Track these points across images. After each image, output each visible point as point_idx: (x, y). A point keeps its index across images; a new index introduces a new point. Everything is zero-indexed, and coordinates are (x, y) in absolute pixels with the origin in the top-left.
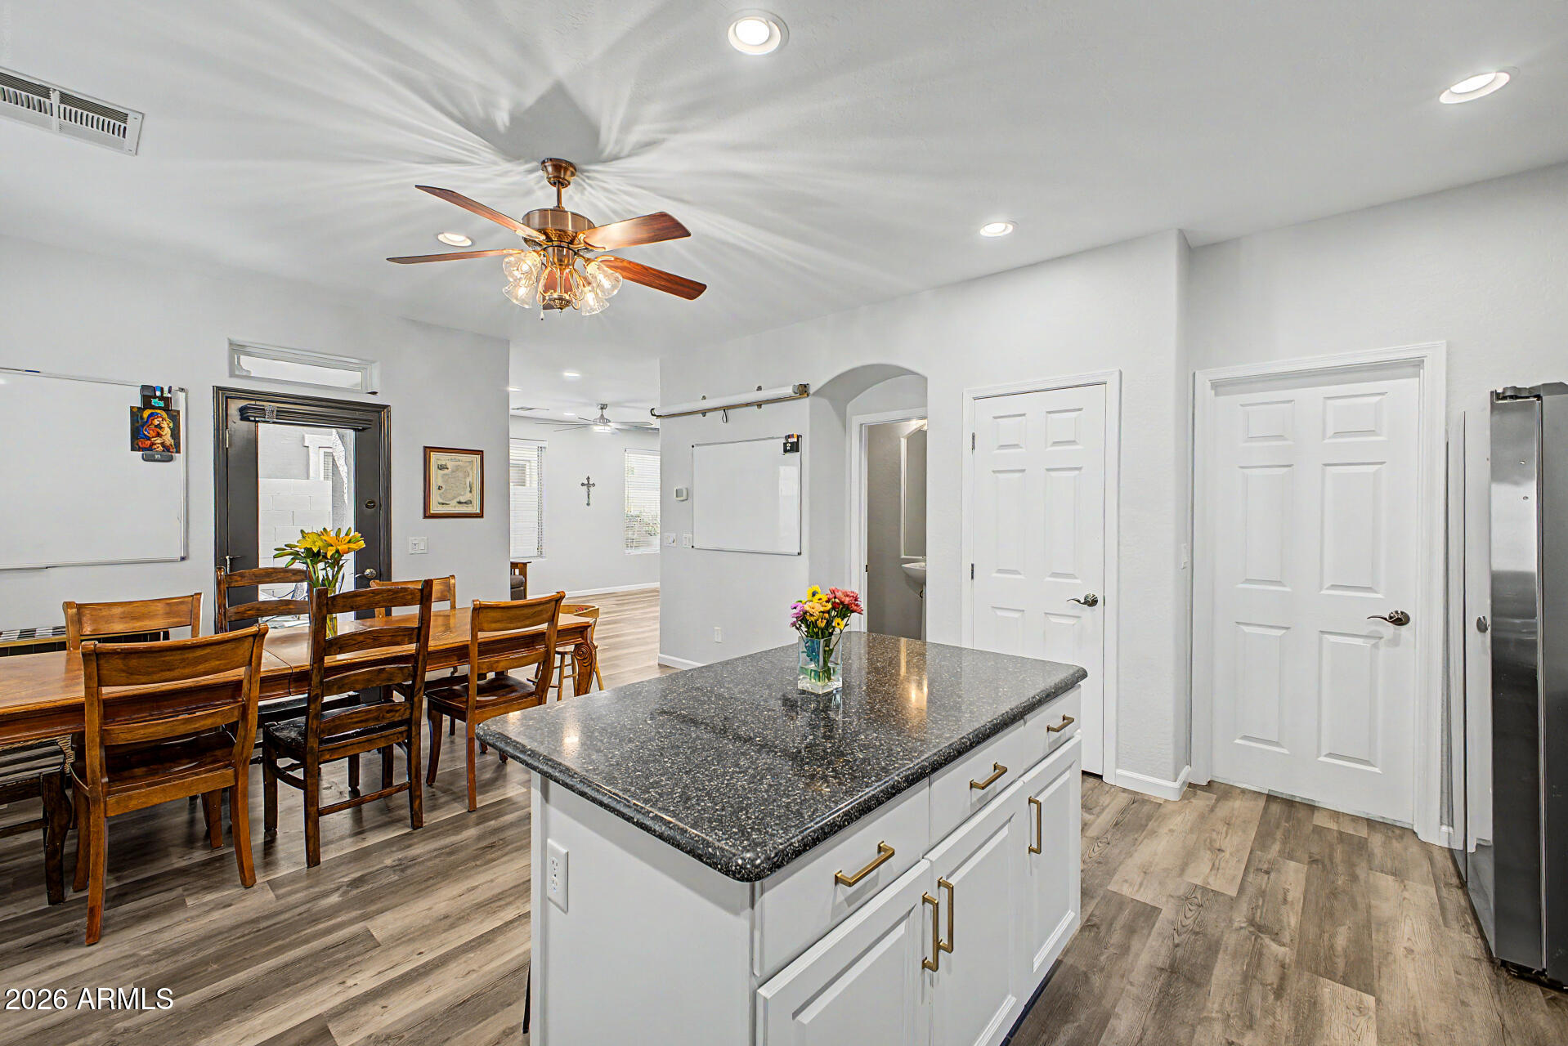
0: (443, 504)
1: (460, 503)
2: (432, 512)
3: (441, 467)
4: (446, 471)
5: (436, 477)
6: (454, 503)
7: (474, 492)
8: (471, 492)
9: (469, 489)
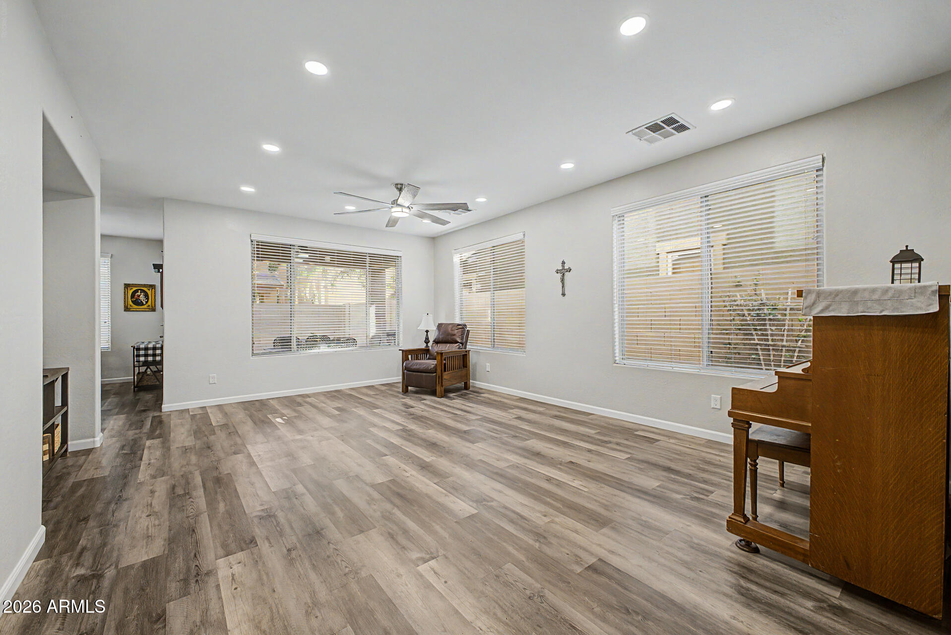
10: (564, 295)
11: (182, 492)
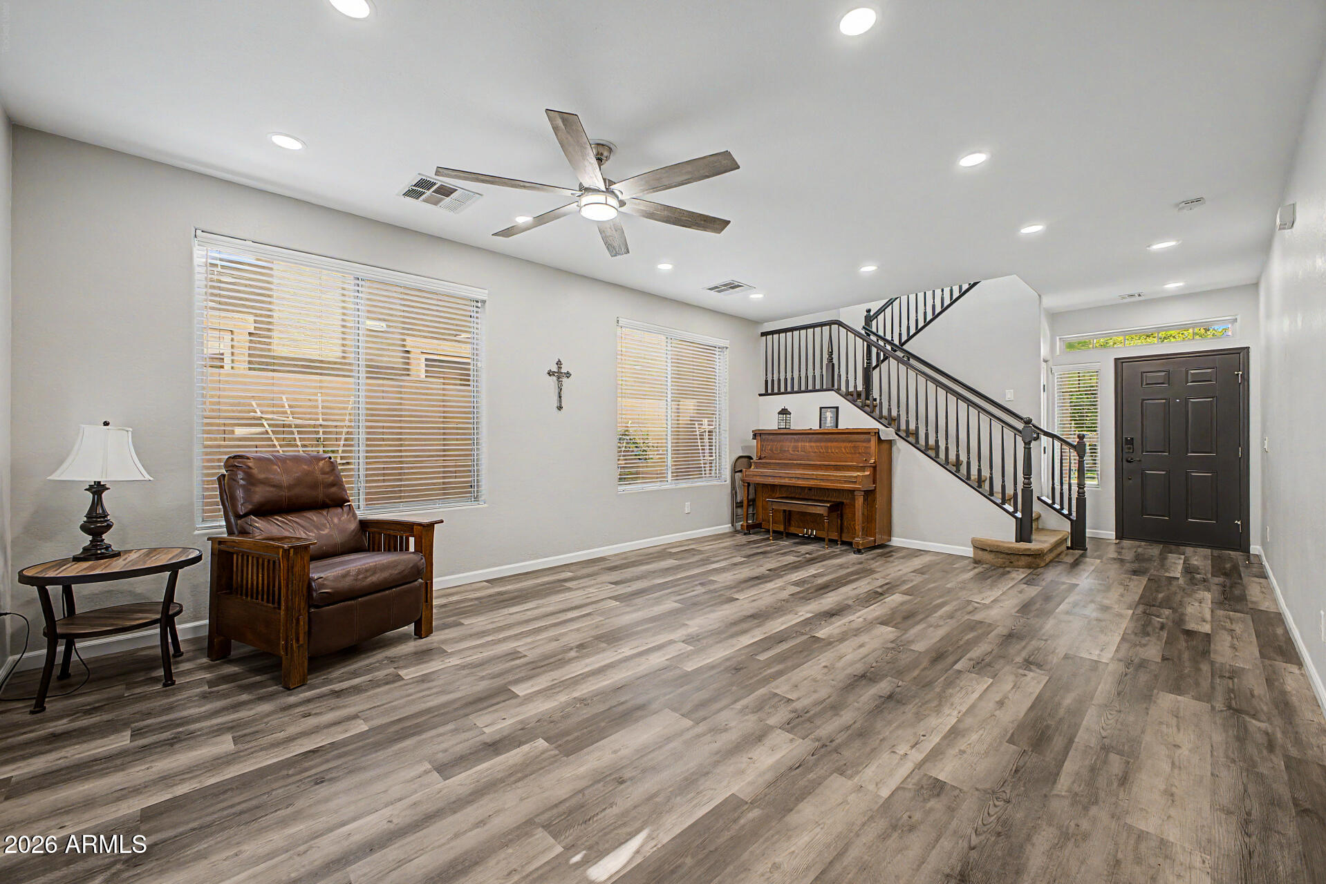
10: (560, 408)
11: (1114, 757)
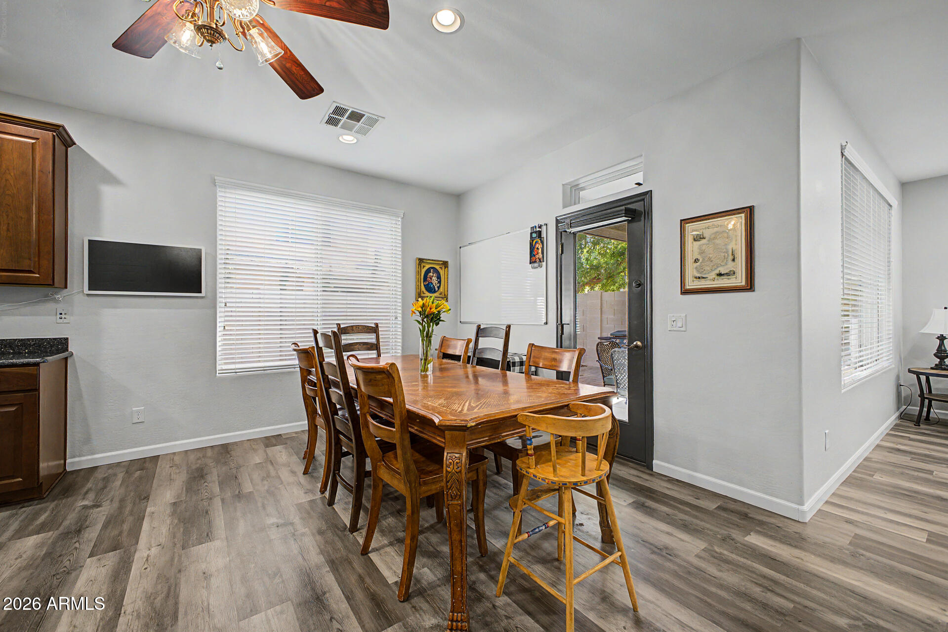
0: (699, 278)
1: (720, 275)
2: (688, 287)
3: (697, 238)
4: (703, 241)
5: (692, 248)
6: (713, 275)
7: (738, 260)
8: (734, 260)
9: (731, 257)
